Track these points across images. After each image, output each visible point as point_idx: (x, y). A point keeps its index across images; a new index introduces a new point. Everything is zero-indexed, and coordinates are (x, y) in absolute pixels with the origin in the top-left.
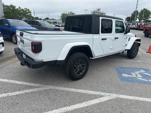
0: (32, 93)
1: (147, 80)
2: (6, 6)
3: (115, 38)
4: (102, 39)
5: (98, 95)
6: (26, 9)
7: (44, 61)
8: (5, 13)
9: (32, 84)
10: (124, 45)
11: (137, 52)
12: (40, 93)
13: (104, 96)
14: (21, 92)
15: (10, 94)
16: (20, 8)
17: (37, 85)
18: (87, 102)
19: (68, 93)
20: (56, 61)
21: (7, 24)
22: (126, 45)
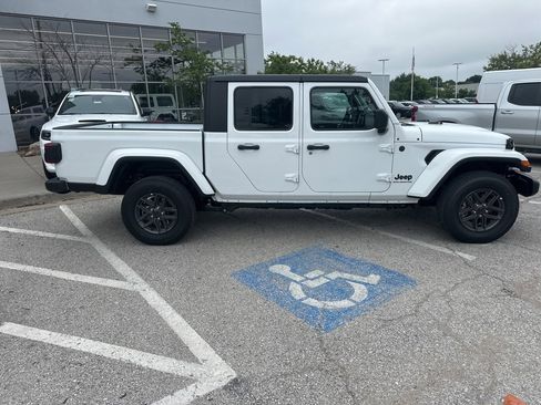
10: (386, 175)
22: (401, 178)
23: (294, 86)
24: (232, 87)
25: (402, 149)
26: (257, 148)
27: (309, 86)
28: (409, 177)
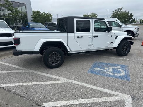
0: (16, 72)
1: (113, 74)
2: (35, 12)
3: (94, 36)
4: (78, 37)
5: (57, 79)
6: (48, 13)
7: (23, 51)
8: (33, 17)
9: (21, 68)
10: (109, 42)
11: (128, 50)
12: (21, 73)
13: (62, 80)
14: (11, 71)
15: (4, 72)
16: (44, 13)
17: (24, 69)
18: (45, 82)
19: (38, 75)
20: (33, 52)
21: (28, 27)
22: (111, 43)
23: (90, 20)
24: (75, 20)
25: (112, 36)
26: (82, 37)
27: (94, 20)
28: (113, 43)
